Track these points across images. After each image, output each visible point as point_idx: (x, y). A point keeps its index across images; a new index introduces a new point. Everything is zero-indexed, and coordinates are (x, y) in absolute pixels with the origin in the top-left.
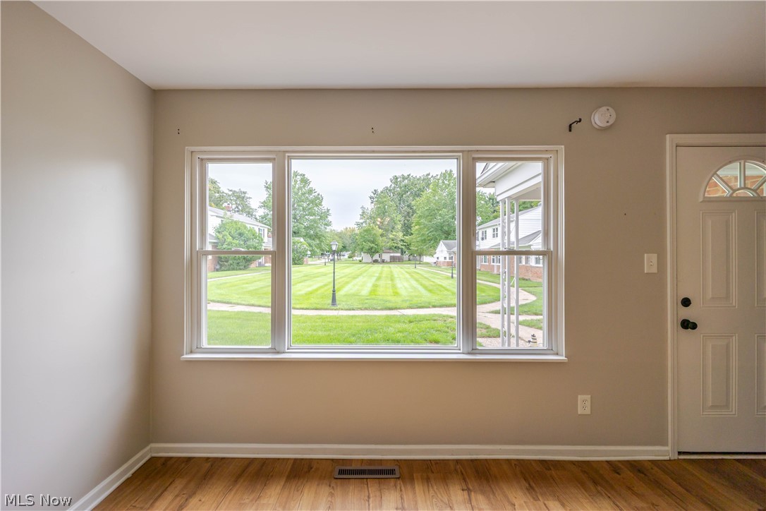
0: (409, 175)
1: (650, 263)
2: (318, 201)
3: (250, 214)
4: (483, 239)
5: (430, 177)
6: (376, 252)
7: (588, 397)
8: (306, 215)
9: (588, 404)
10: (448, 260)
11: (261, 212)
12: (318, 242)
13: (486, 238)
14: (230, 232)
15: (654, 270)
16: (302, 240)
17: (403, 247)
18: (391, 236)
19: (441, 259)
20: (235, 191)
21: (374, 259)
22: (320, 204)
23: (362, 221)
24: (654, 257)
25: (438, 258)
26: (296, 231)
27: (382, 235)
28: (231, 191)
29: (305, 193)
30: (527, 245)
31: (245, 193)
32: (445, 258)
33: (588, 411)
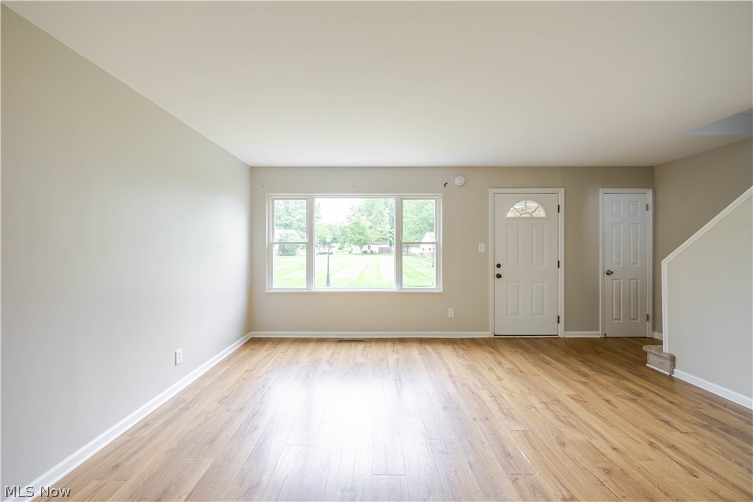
1: (481, 248)
6: (365, 243)
7: (453, 309)
9: (453, 313)
15: (483, 251)
18: (379, 228)
21: (363, 250)
23: (351, 214)
24: (483, 245)
26: (290, 224)
27: (370, 228)
32: (430, 249)
33: (453, 316)
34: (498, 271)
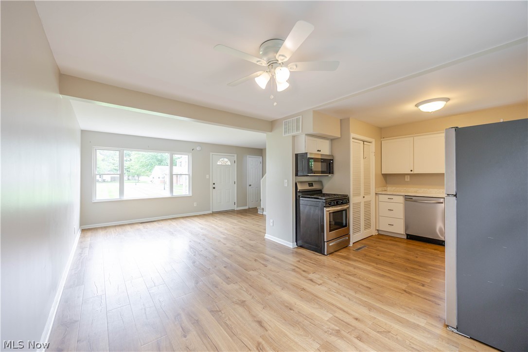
7: (196, 203)
15: (208, 178)
24: (208, 175)
33: (196, 206)
34: (214, 186)
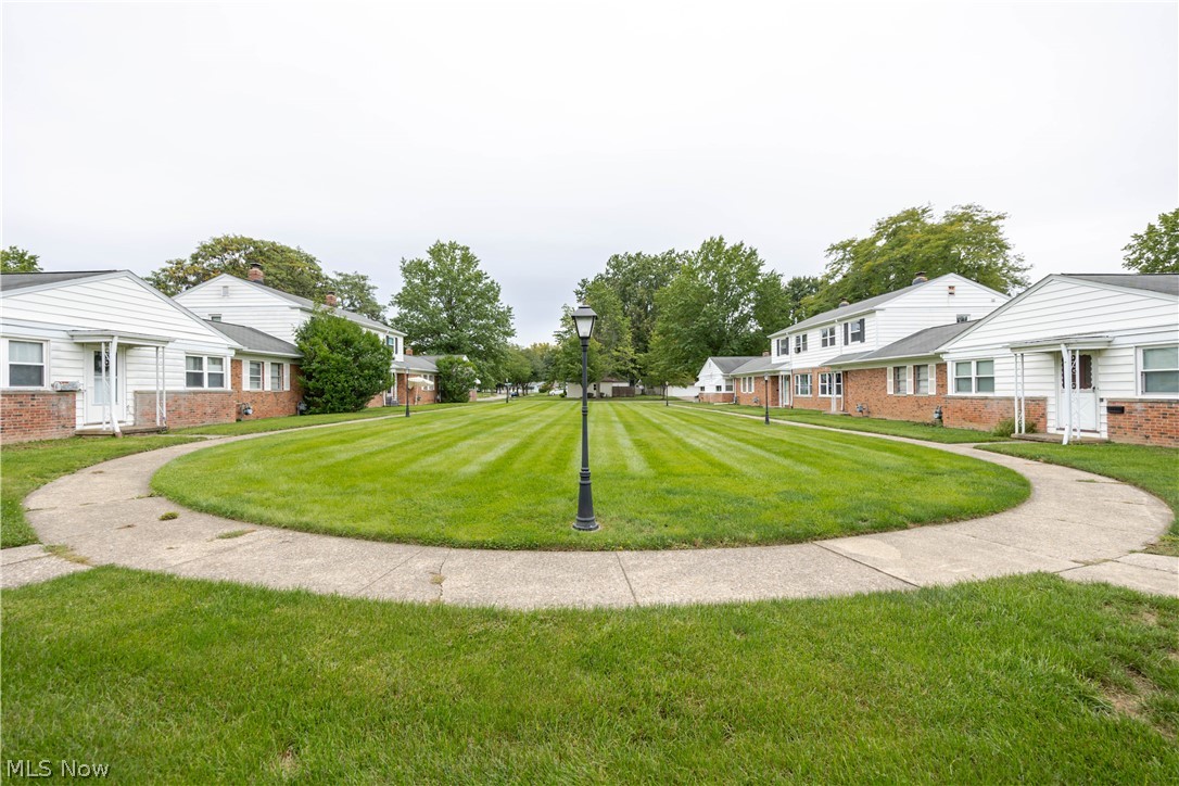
0: (638, 255)
2: (491, 293)
3: (374, 313)
4: (799, 350)
5: (673, 255)
6: (591, 380)
8: (472, 317)
10: (723, 391)
11: (392, 313)
12: (493, 364)
13: (805, 349)
14: (326, 339)
16: (465, 358)
17: (635, 372)
18: (615, 353)
19: (710, 390)
20: (347, 275)
22: (496, 298)
23: (565, 329)
25: (702, 388)
26: (456, 344)
27: (600, 352)
28: (340, 274)
29: (470, 280)
30: (931, 353)
31: (364, 278)
32: (719, 388)
